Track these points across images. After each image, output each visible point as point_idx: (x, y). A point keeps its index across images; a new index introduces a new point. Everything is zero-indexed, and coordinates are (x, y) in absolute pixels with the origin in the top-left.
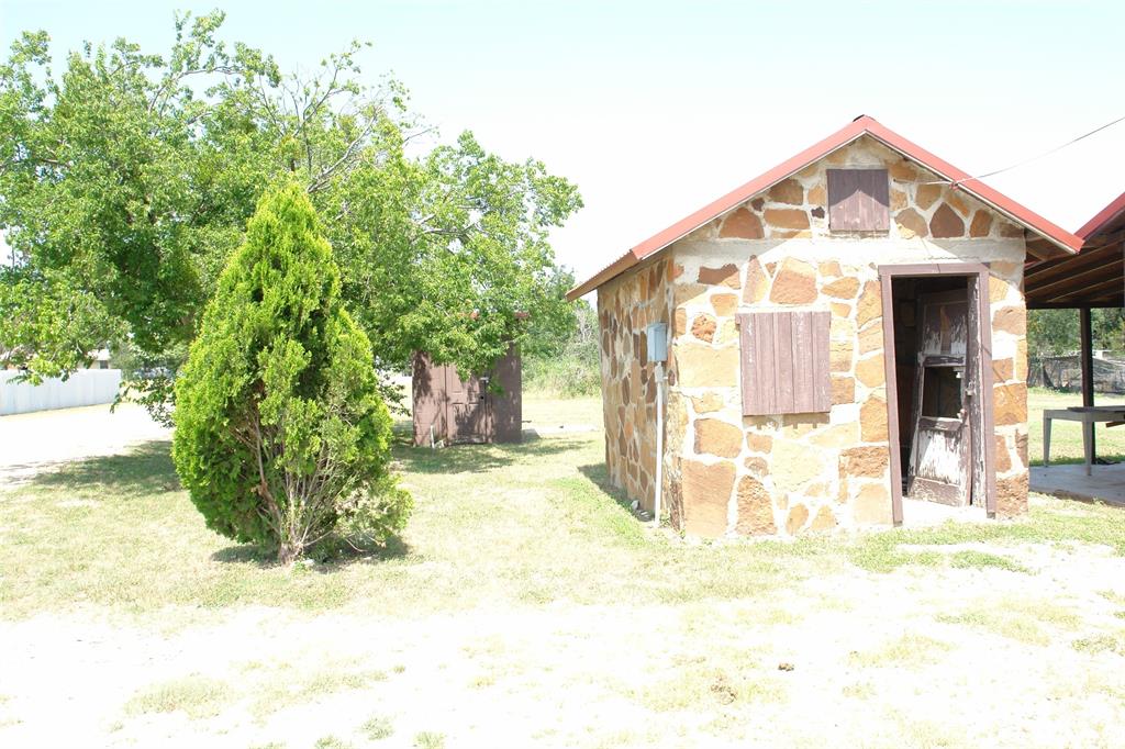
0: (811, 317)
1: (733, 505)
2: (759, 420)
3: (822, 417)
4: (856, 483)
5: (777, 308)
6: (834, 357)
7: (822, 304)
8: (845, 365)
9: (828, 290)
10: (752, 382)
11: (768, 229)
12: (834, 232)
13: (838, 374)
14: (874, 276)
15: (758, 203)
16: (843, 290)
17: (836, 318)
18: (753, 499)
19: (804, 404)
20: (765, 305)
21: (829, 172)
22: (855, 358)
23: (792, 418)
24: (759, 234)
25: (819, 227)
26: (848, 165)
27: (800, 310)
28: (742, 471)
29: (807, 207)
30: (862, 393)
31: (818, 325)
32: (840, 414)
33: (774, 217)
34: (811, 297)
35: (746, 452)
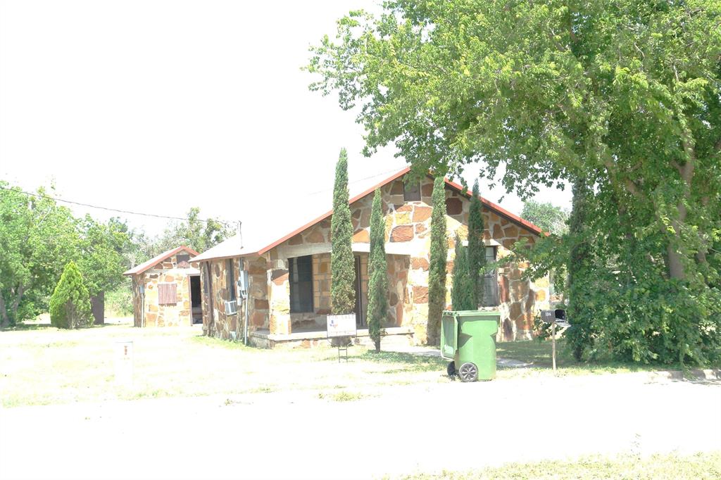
0: (172, 285)
1: (157, 322)
2: (162, 305)
3: (175, 304)
4: (182, 317)
5: (166, 283)
6: (177, 293)
7: (175, 282)
8: (180, 294)
9: (177, 279)
10: (161, 298)
11: (164, 267)
12: (178, 268)
13: (178, 296)
14: (186, 276)
15: (162, 262)
16: (180, 279)
17: (178, 285)
18: (160, 321)
19: (171, 302)
20: (163, 282)
21: (177, 256)
22: (182, 293)
23: (169, 305)
24: (162, 268)
25: (175, 268)
26: (181, 254)
27: (170, 283)
28: (158, 315)
29: (172, 263)
30: (184, 300)
31: (175, 286)
32: (178, 304)
33: (165, 265)
34: (173, 280)
35: (160, 311)
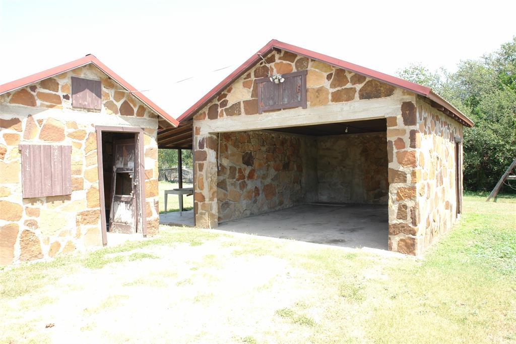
0: (61, 148)
1: (17, 246)
2: (33, 200)
3: (67, 197)
4: (84, 228)
5: (42, 143)
6: (73, 168)
7: (67, 142)
8: (79, 172)
9: (70, 135)
10: (27, 181)
11: (38, 102)
12: (74, 107)
13: (75, 176)
14: (93, 130)
15: (33, 88)
16: (78, 135)
17: (74, 149)
18: (29, 241)
19: (58, 191)
20: (36, 140)
21: (72, 78)
22: (84, 168)
23: (51, 198)
24: (33, 104)
25: (66, 104)
26: (82, 76)
27: (56, 144)
28: (22, 227)
29: (61, 93)
30: (87, 185)
31: (65, 152)
32: (75, 195)
33: (42, 96)
34: (61, 137)
35: (25, 217)
